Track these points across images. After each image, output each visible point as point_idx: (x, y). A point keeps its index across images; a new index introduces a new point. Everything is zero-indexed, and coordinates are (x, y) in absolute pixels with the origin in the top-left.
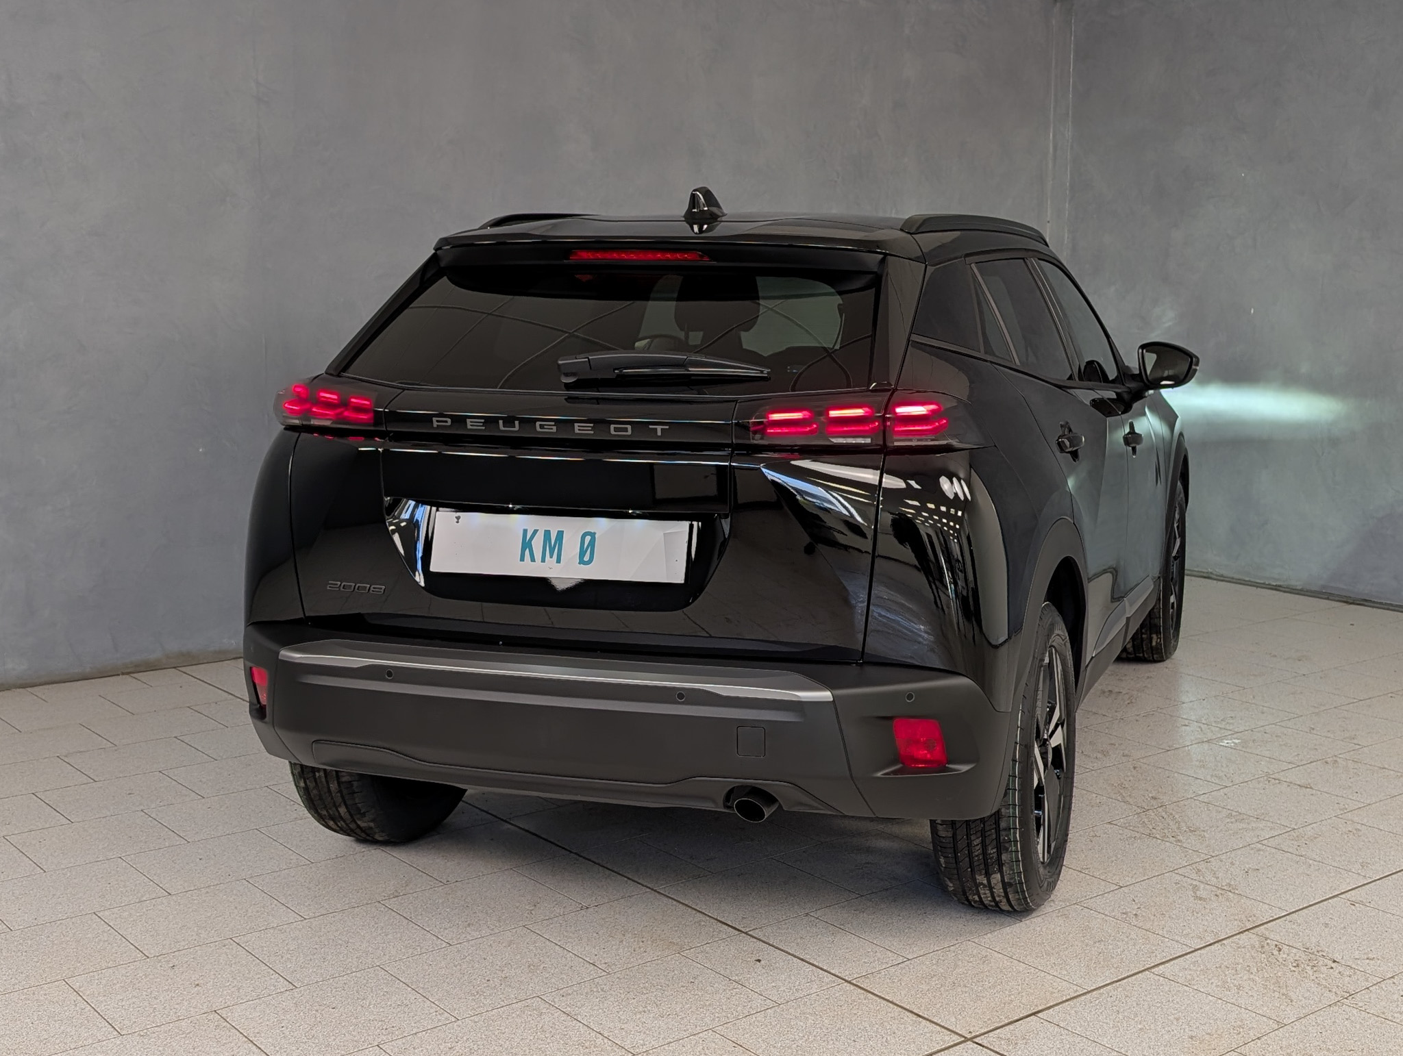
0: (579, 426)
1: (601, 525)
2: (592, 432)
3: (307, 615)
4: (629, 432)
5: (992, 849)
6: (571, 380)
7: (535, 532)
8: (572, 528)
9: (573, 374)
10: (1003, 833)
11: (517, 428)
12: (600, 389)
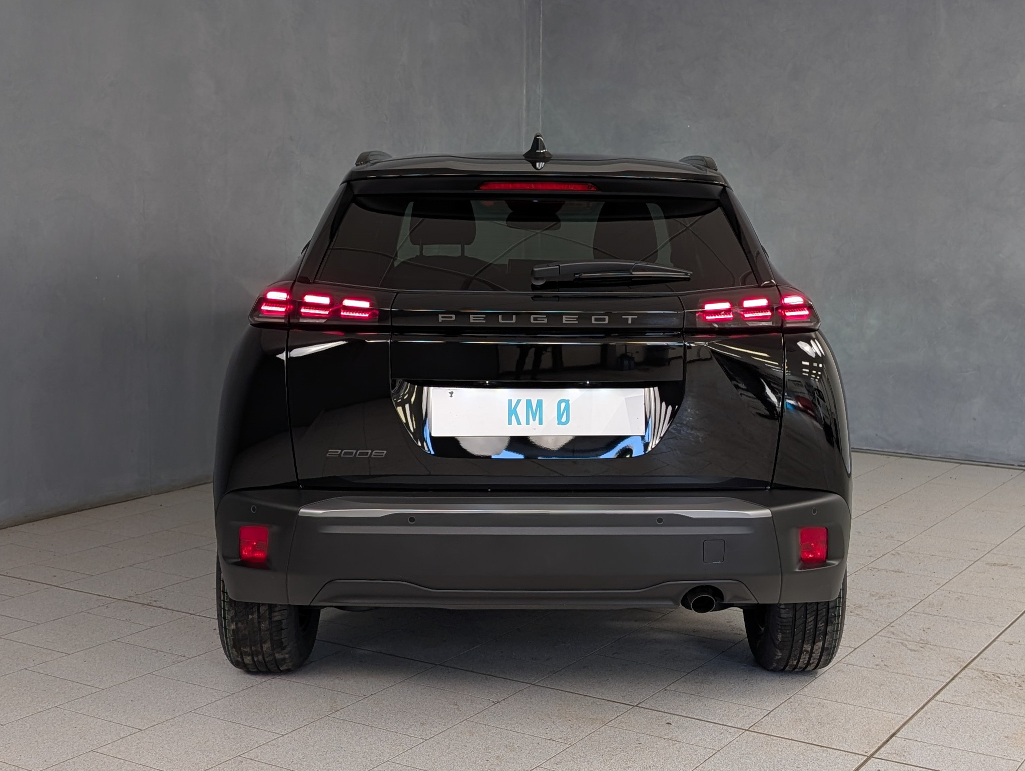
0: (566, 318)
1: (573, 394)
2: (577, 322)
3: (299, 478)
4: (607, 322)
5: (821, 624)
6: (541, 283)
7: (519, 401)
8: (550, 397)
9: (542, 279)
10: (831, 611)
11: (514, 321)
12: (560, 289)
